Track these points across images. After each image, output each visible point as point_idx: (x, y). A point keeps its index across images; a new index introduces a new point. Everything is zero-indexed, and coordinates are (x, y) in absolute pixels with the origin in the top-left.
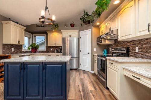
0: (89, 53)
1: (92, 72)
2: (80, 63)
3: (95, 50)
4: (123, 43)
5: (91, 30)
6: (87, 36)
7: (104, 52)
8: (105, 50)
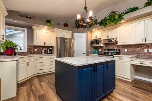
0: (84, 54)
4: (114, 46)
5: (86, 33)
8: (96, 51)
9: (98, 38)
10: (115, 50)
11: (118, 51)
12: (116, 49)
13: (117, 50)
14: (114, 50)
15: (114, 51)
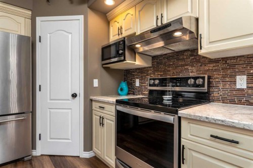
0: (74, 96)
1: (87, 155)
2: (39, 131)
3: (96, 83)
4: (187, 65)
5: (81, 17)
6: (70, 36)
7: (122, 90)
8: (124, 85)
9: (125, 34)
10: (191, 81)
11: (203, 85)
12: (195, 78)
13: (199, 81)
14: (183, 81)
15: (187, 85)
